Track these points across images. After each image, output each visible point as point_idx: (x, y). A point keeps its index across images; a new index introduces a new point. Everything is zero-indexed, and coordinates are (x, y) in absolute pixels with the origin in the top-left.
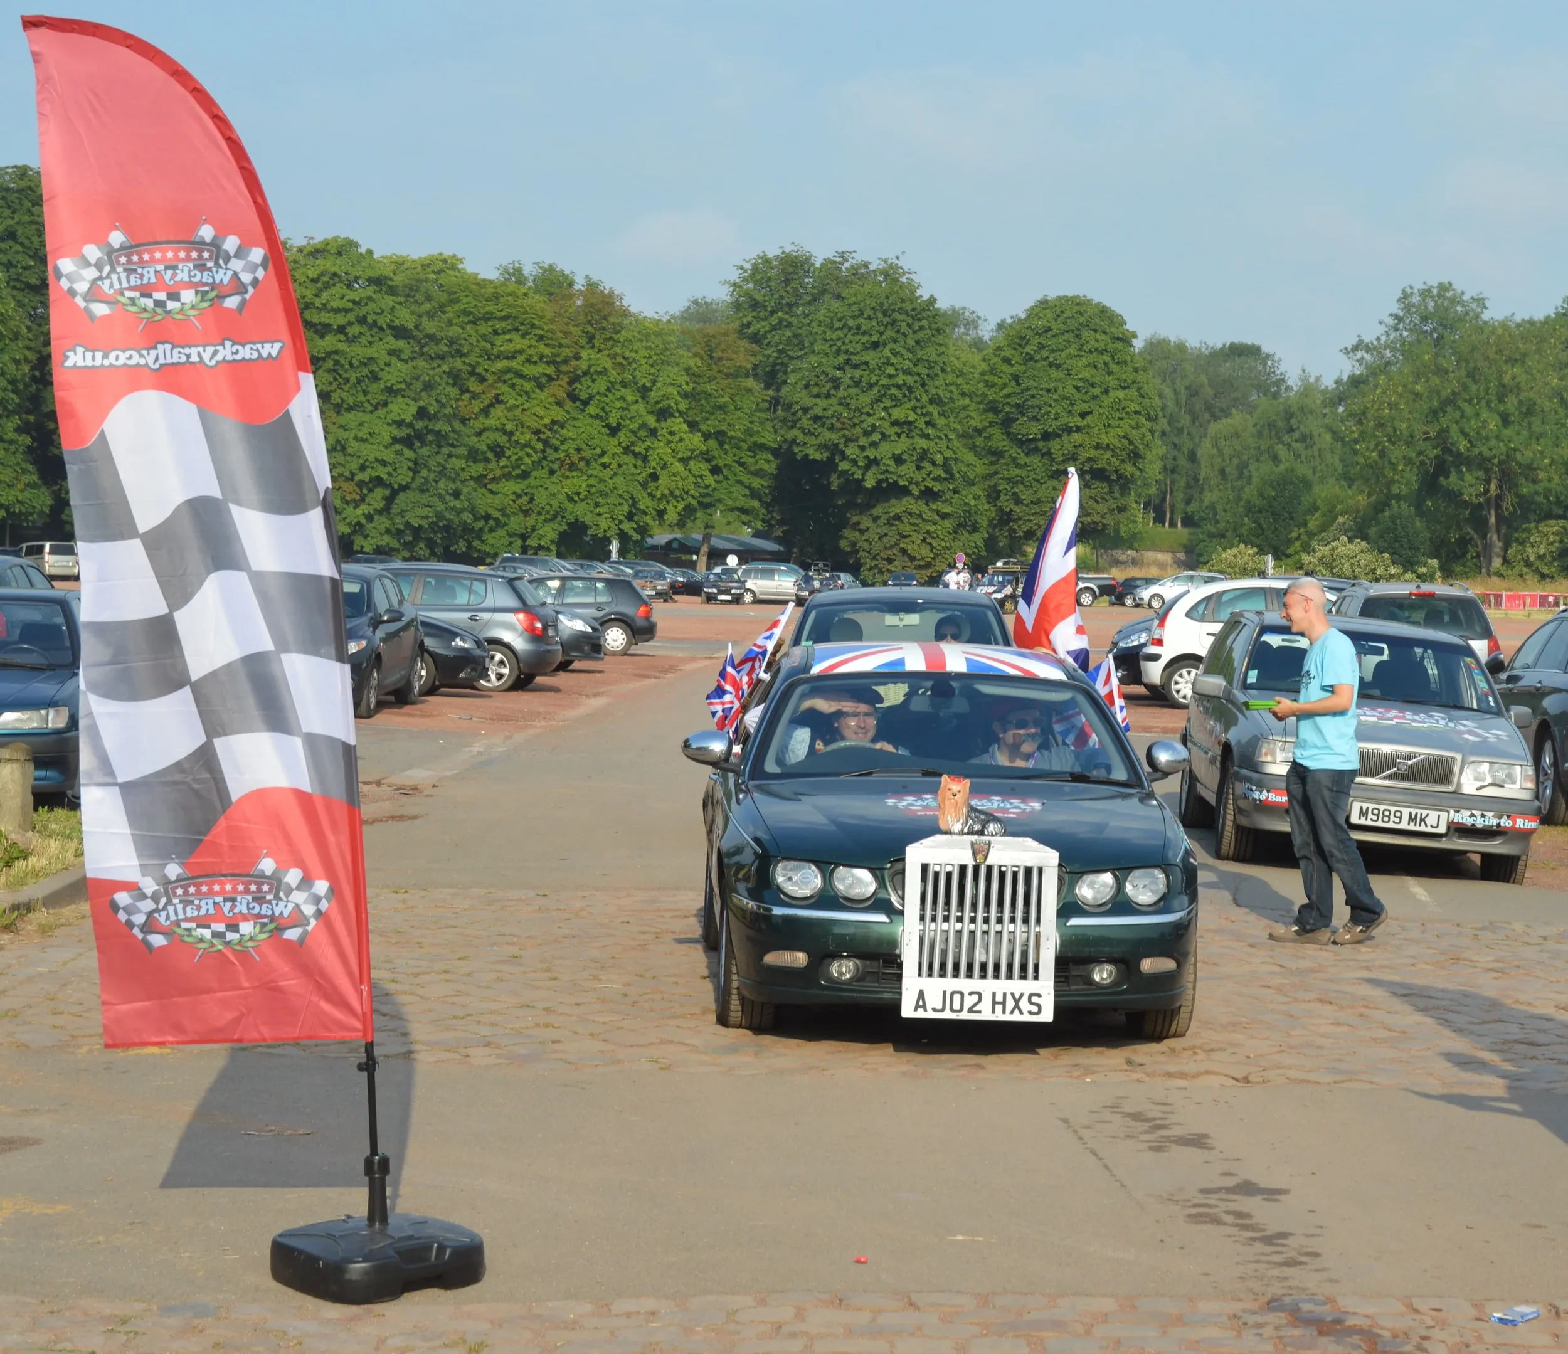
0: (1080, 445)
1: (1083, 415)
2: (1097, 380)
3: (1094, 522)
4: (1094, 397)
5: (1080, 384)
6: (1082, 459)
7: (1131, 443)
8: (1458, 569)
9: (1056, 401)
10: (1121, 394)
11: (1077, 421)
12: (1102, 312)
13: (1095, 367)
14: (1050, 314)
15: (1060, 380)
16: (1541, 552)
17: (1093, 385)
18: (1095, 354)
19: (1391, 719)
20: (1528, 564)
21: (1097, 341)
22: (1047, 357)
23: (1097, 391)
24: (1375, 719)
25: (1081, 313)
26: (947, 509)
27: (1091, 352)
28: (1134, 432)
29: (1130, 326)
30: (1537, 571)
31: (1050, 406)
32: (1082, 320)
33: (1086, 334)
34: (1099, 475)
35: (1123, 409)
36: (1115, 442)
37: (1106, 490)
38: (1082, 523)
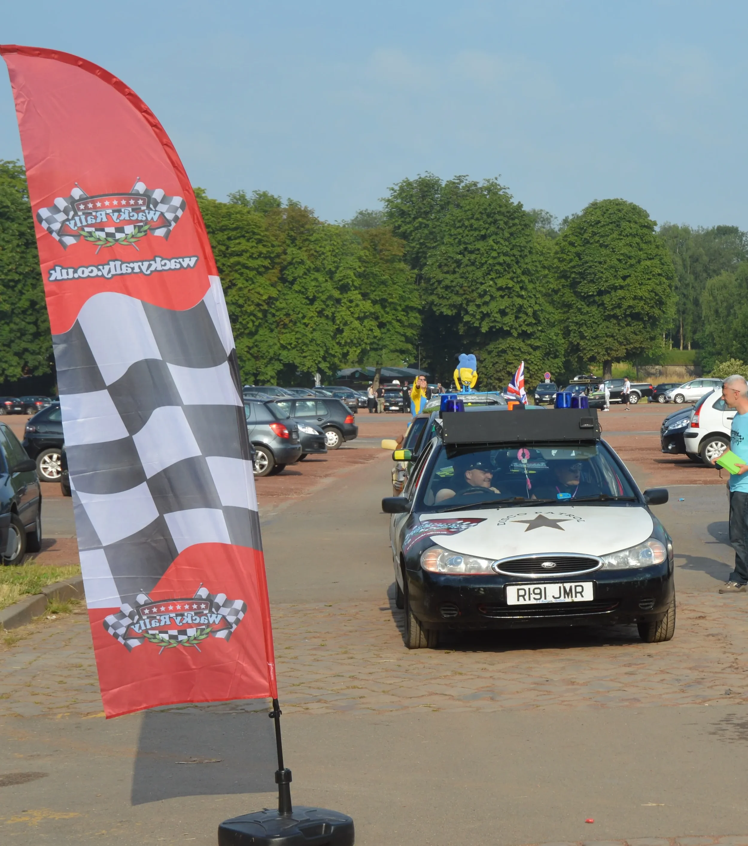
0: (623, 298)
1: (624, 278)
2: (633, 254)
3: (635, 348)
4: (631, 266)
5: (621, 257)
6: (624, 307)
7: (656, 294)
9: (605, 269)
10: (648, 263)
11: (620, 282)
12: (634, 209)
13: (631, 246)
14: (599, 213)
15: (608, 255)
17: (630, 258)
18: (630, 238)
21: (631, 228)
23: (633, 261)
25: (619, 211)
26: (538, 344)
27: (627, 236)
28: (659, 287)
29: (652, 218)
31: (602, 272)
32: (620, 215)
33: (624, 224)
34: (636, 317)
35: (651, 272)
36: (647, 294)
37: (641, 327)
38: (627, 349)
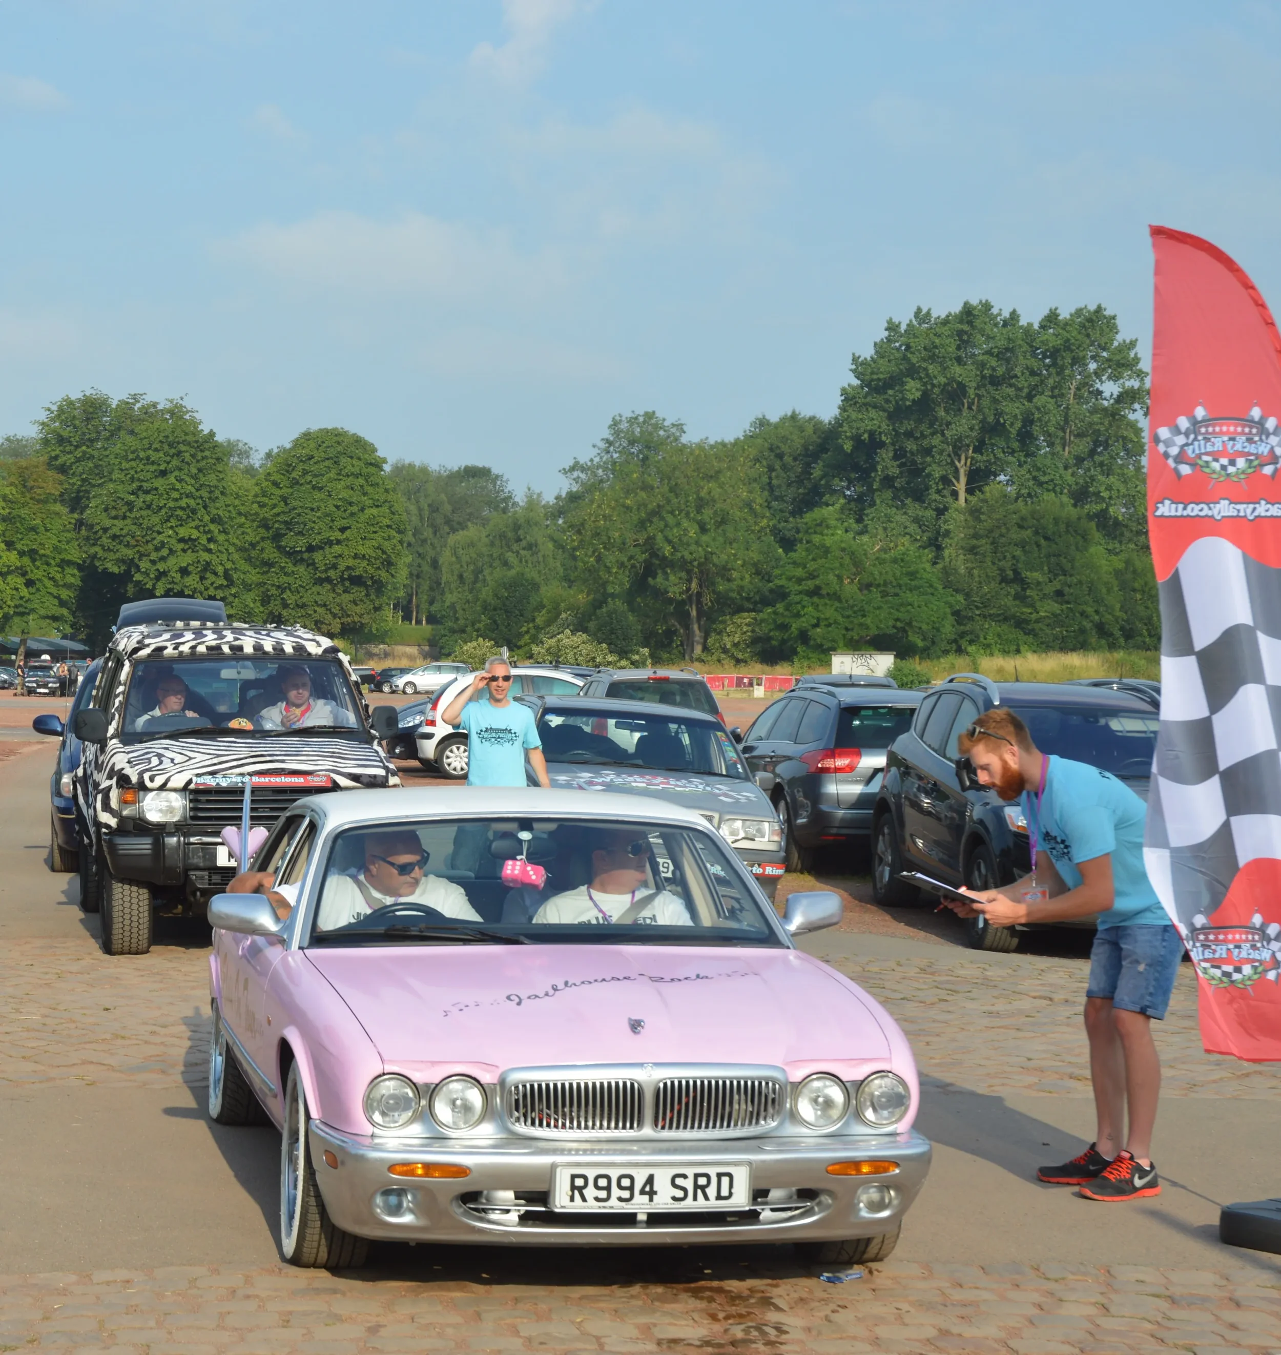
0: (340, 556)
1: (343, 530)
2: (354, 499)
3: (354, 622)
4: (352, 514)
5: (340, 503)
6: (342, 567)
7: (384, 552)
8: (665, 656)
9: (319, 518)
10: (374, 511)
11: (337, 535)
12: (357, 441)
13: (352, 489)
14: (312, 445)
15: (322, 500)
16: (736, 640)
17: (351, 504)
18: (351, 478)
19: (658, 785)
20: (725, 651)
21: (353, 466)
22: (311, 481)
23: (355, 509)
24: (644, 785)
25: (338, 443)
27: (348, 476)
28: (386, 543)
29: (381, 453)
30: (733, 657)
31: (314, 522)
32: (339, 448)
33: (344, 460)
34: (357, 581)
35: (377, 523)
36: (370, 552)
37: (363, 594)
38: (342, 624)
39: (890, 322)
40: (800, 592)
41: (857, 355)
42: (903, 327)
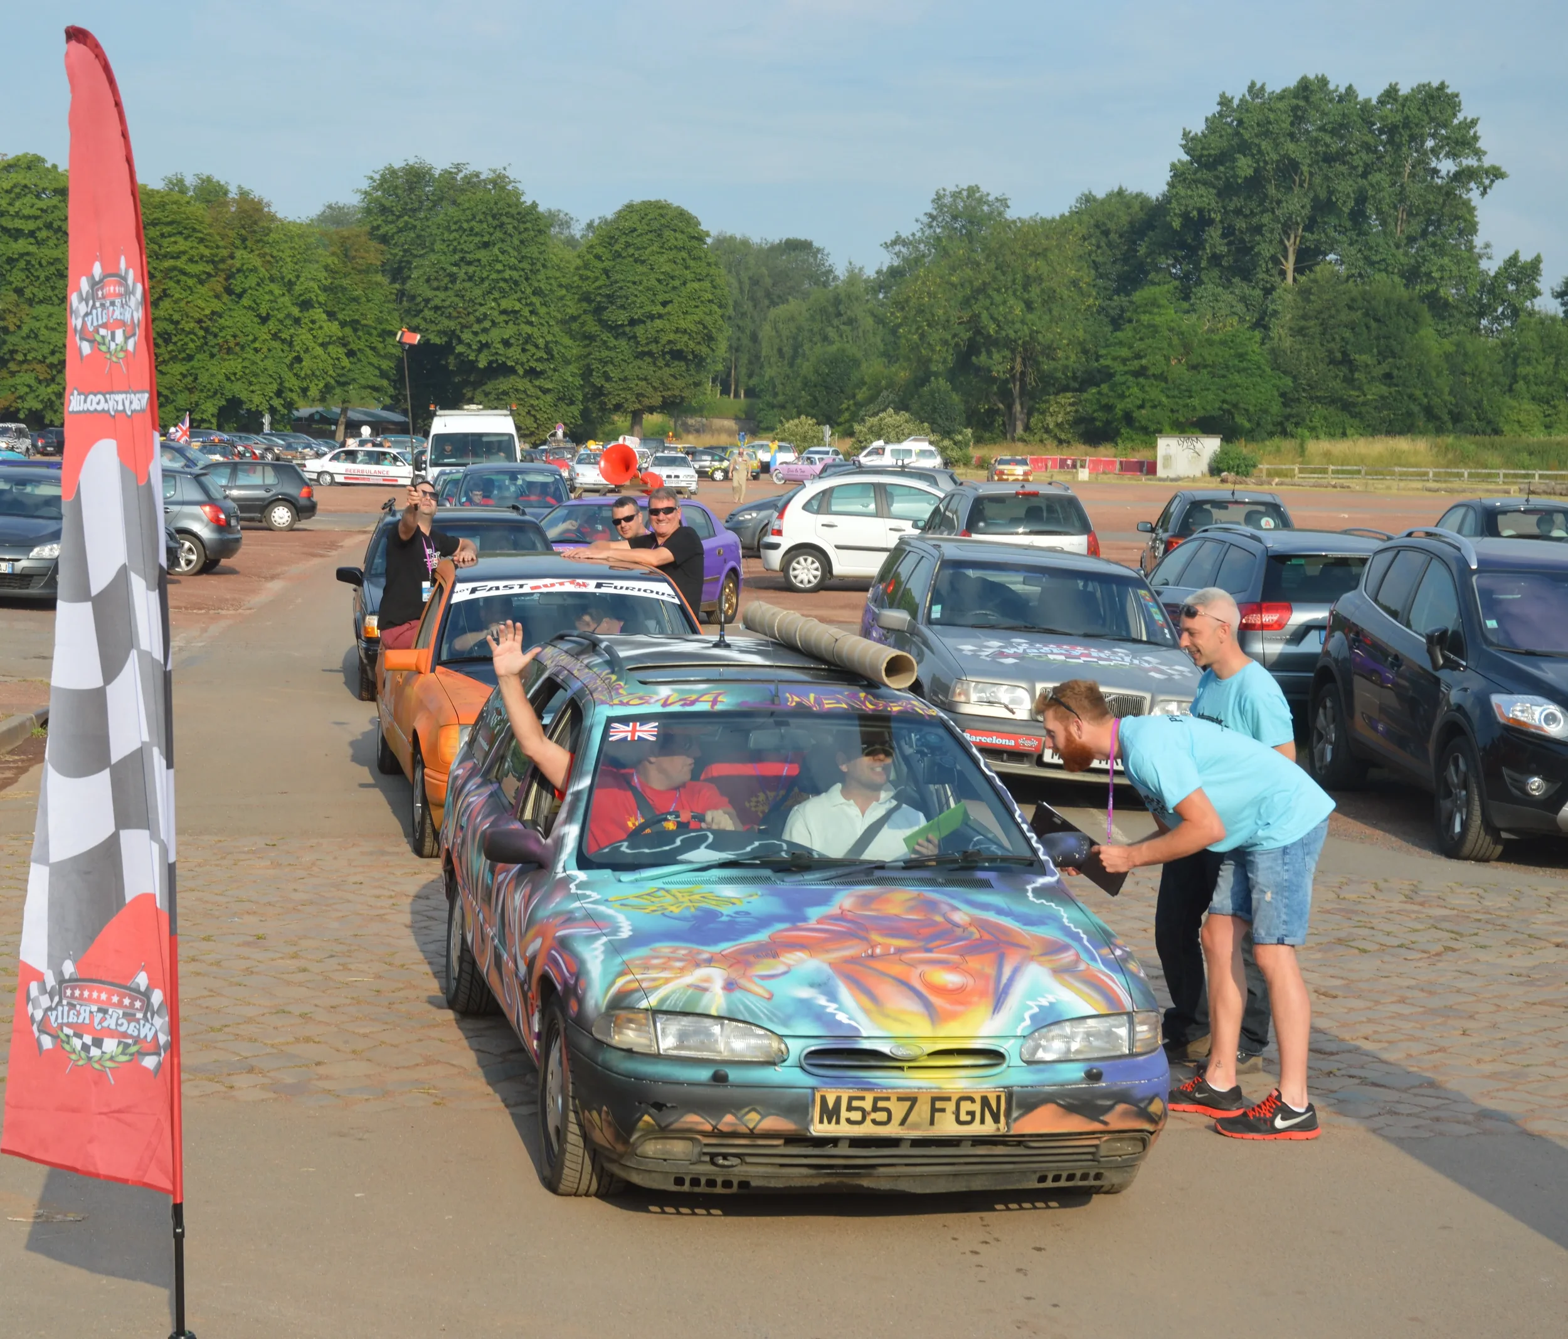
0: (662, 330)
1: (664, 304)
2: (676, 273)
3: (675, 396)
4: (674, 288)
5: (662, 277)
6: (662, 341)
7: (705, 327)
8: (987, 435)
9: (641, 291)
10: (696, 285)
11: (659, 309)
12: (681, 214)
13: (674, 262)
14: (636, 217)
15: (643, 274)
16: (1060, 420)
17: (672, 278)
18: (674, 252)
19: (1078, 657)
20: (1047, 430)
21: (676, 239)
22: (633, 254)
23: (677, 283)
24: (1063, 658)
25: (662, 216)
26: (550, 386)
27: (671, 249)
28: (708, 318)
29: (704, 227)
30: (1055, 437)
31: (636, 296)
32: (663, 221)
33: (667, 233)
34: (678, 355)
35: (699, 298)
36: (691, 326)
37: (683, 368)
38: (663, 397)
39: (1223, 96)
40: (1126, 373)
41: (1188, 130)
42: (1236, 102)
